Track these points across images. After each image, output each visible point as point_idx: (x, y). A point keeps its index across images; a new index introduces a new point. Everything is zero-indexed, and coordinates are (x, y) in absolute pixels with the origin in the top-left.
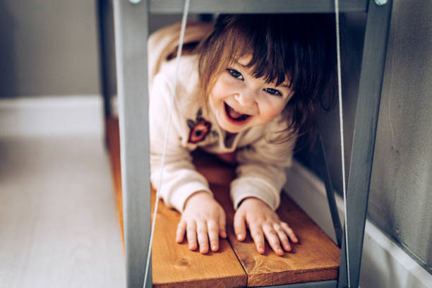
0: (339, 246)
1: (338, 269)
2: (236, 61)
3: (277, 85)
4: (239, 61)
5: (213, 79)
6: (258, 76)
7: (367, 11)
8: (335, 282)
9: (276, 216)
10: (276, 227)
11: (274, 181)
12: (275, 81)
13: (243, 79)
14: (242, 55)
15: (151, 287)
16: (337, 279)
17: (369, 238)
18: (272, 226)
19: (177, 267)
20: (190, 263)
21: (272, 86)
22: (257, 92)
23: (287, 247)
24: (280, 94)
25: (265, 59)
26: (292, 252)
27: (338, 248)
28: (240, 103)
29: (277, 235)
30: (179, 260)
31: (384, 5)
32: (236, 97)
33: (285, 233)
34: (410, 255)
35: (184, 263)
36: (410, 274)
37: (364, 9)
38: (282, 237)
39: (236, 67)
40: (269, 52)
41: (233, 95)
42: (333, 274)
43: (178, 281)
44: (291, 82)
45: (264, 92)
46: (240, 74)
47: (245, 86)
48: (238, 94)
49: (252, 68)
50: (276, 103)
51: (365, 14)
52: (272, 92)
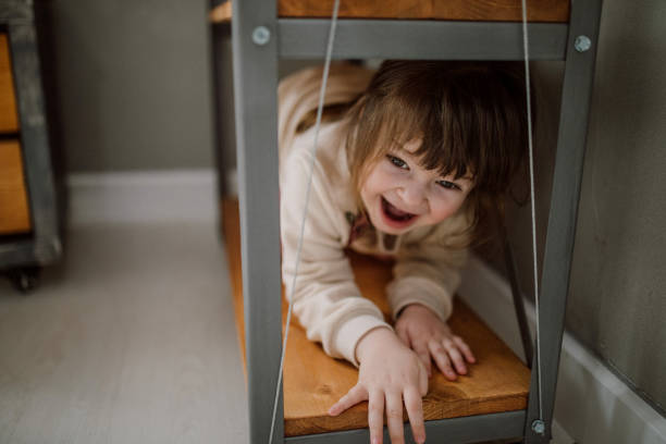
0: (529, 366)
1: (527, 396)
2: (401, 147)
3: (456, 178)
4: (405, 147)
5: (367, 167)
6: (430, 167)
7: (565, 59)
8: (523, 412)
9: (447, 329)
10: (447, 344)
11: (444, 282)
12: (454, 173)
13: (408, 169)
14: (408, 140)
15: (282, 422)
16: (526, 409)
17: (567, 354)
18: (441, 343)
19: (317, 396)
20: (334, 391)
21: (449, 179)
22: (428, 186)
23: (461, 368)
24: (458, 188)
25: (440, 147)
26: (468, 375)
27: (527, 369)
28: (405, 200)
29: (448, 354)
30: (318, 387)
31: (586, 51)
32: (400, 193)
33: (459, 350)
34: (618, 376)
35: (327, 391)
36: (618, 400)
37: (562, 56)
38: (455, 355)
39: (400, 155)
40: (445, 138)
41: (396, 189)
42: (521, 403)
43: (318, 414)
44: (475, 174)
45: (437, 186)
46: (404, 163)
47: (410, 178)
48: (402, 189)
49: (422, 157)
50: (453, 199)
51: (562, 62)
52: (448, 186)
